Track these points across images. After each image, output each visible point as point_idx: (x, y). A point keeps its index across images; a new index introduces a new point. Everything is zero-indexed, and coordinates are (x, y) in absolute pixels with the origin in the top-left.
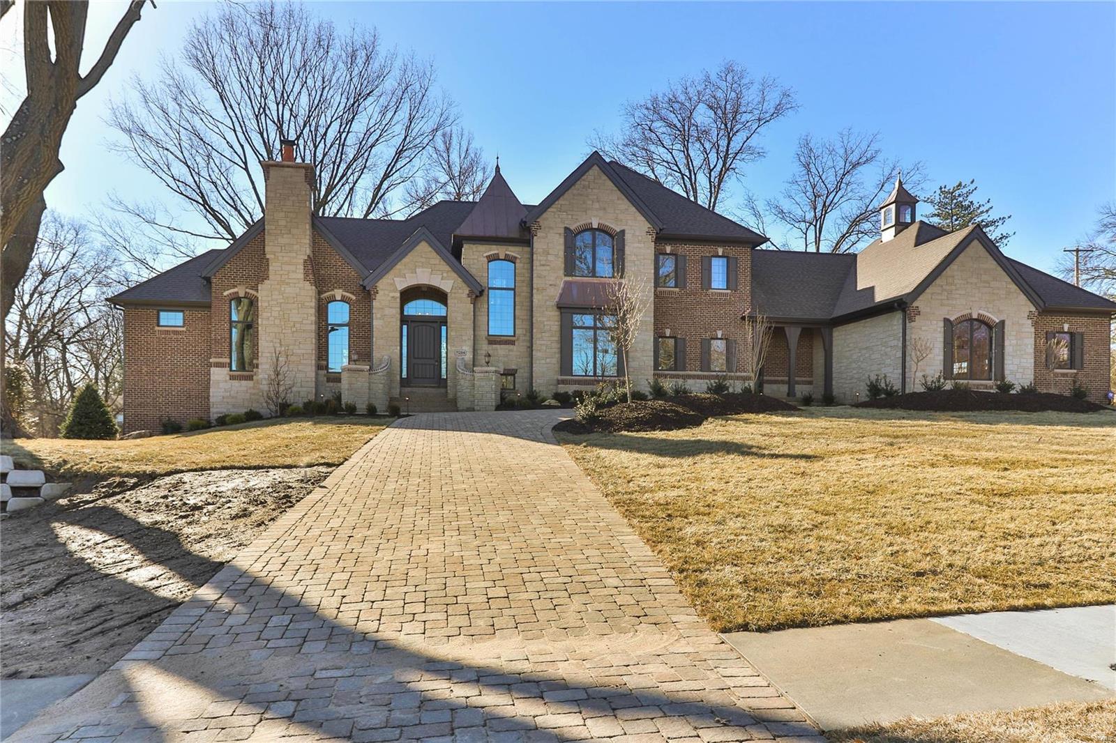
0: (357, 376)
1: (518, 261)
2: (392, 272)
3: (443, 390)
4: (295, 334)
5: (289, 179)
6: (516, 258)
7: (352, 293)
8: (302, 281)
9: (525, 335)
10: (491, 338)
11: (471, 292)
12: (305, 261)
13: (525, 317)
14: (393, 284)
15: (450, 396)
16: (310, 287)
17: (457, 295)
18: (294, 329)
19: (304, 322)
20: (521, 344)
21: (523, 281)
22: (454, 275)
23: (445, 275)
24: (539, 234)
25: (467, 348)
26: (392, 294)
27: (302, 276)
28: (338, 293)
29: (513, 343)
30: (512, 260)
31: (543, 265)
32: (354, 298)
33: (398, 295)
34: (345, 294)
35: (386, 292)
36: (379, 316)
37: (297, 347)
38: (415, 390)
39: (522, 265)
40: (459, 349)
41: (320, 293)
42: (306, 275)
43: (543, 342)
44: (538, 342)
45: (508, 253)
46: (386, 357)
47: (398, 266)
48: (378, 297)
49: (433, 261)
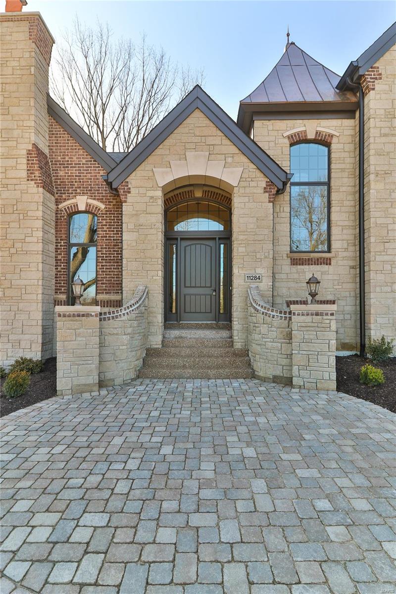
0: (76, 324)
1: (334, 140)
2: (151, 159)
3: (225, 334)
4: (15, 258)
5: (8, 38)
6: (332, 136)
7: (101, 200)
8: (24, 181)
9: (346, 250)
10: (296, 255)
11: (271, 183)
12: (29, 153)
13: (346, 223)
14: (152, 178)
15: (238, 345)
16: (35, 190)
17: (248, 190)
18: (13, 251)
19: (28, 239)
20: (340, 263)
21: (343, 170)
22: (244, 159)
23: (229, 160)
24: (377, 87)
25: (263, 270)
26: (151, 193)
27: (24, 174)
28: (82, 202)
29: (328, 262)
30: (324, 141)
31: (385, 135)
32: (102, 206)
33: (159, 193)
34: (91, 201)
35: (142, 191)
36: (131, 226)
37: (16, 276)
38: (184, 333)
39: (341, 146)
40: (251, 273)
41: (57, 202)
42: (30, 171)
43: (386, 258)
44: (378, 258)
45: (319, 129)
46: (141, 288)
47: (158, 151)
48: (130, 198)
49: (210, 140)
